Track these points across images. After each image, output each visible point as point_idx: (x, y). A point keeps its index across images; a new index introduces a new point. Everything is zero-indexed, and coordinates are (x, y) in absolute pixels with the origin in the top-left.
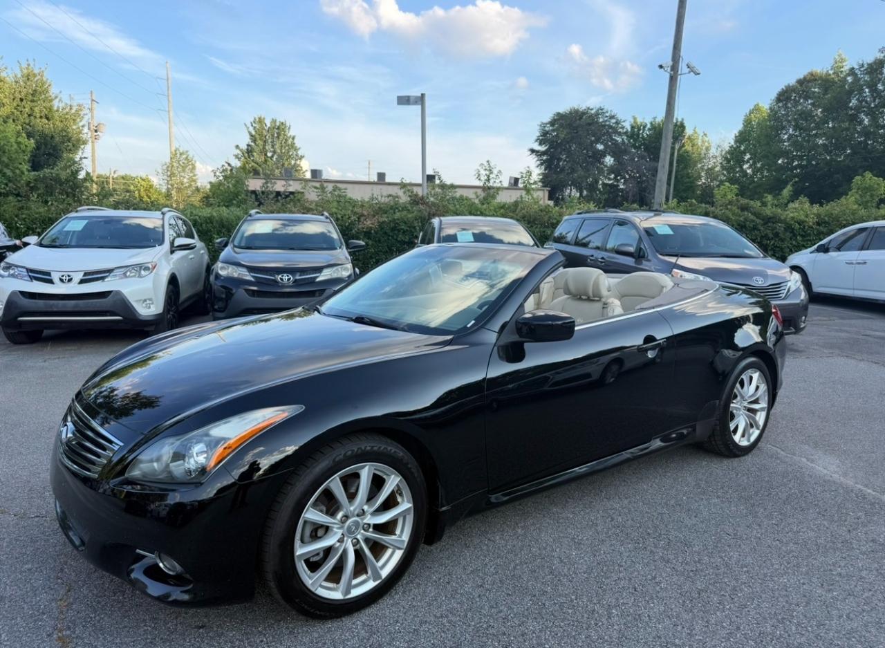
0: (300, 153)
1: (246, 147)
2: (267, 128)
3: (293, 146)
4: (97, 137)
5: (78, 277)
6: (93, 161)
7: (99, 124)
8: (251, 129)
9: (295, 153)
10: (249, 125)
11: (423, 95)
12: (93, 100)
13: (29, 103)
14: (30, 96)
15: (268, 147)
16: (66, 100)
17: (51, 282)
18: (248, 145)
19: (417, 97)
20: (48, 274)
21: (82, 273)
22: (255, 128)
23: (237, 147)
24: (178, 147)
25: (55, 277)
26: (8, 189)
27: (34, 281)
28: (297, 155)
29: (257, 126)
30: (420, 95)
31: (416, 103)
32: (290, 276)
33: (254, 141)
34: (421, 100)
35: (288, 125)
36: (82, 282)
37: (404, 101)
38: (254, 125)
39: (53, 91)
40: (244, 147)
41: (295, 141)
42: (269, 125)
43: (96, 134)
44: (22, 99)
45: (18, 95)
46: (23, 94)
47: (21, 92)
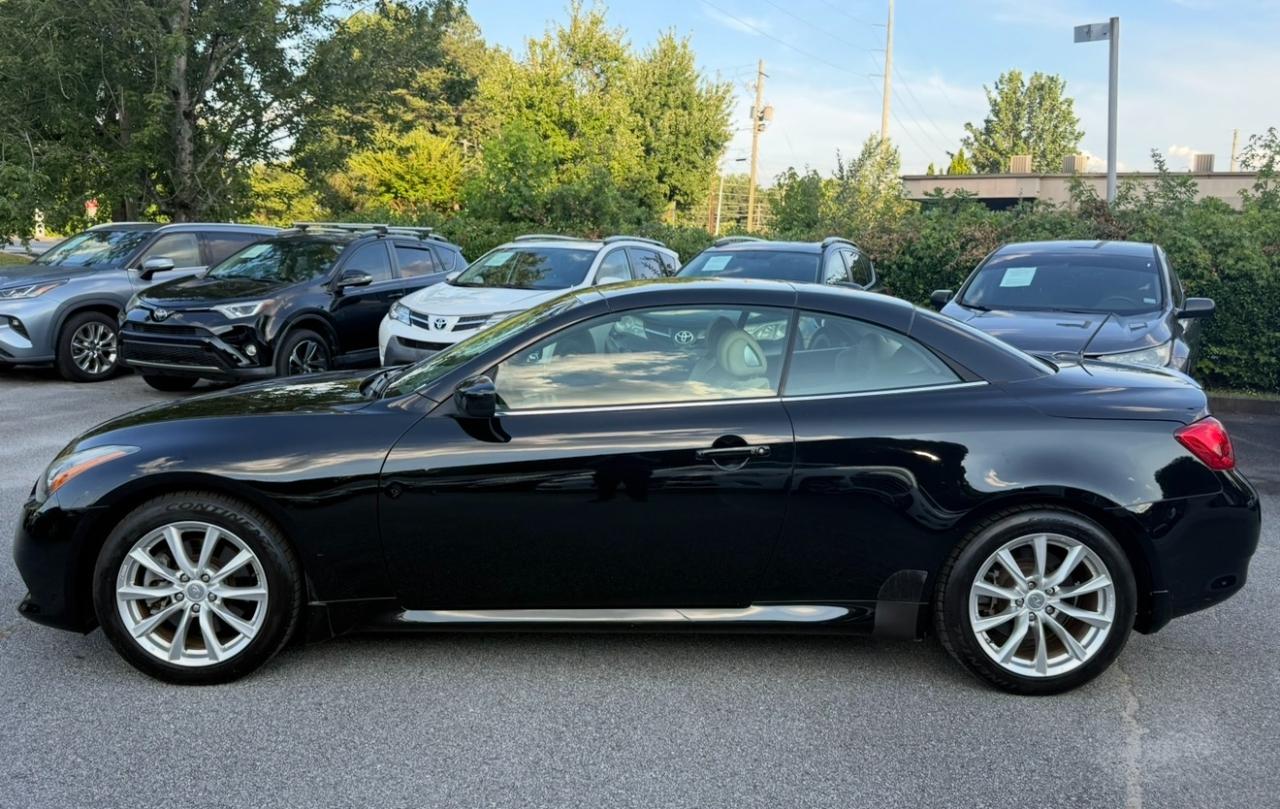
0: (1078, 128)
1: (984, 125)
2: (1024, 90)
3: (1066, 117)
4: (761, 128)
5: (453, 322)
6: (753, 163)
7: (766, 108)
8: (995, 94)
9: (1069, 129)
10: (991, 87)
11: (1113, 22)
12: (761, 73)
13: (664, 88)
14: (666, 79)
15: (1023, 124)
16: (713, 79)
17: (425, 326)
18: (988, 121)
19: (1104, 26)
20: (425, 317)
21: (458, 318)
22: (1001, 91)
23: (968, 125)
24: (874, 133)
25: (431, 322)
26: (522, 212)
27: (413, 325)
28: (1072, 133)
29: (1006, 88)
30: (1108, 21)
31: (1102, 35)
32: (691, 335)
33: (997, 113)
34: (1110, 29)
35: (1061, 81)
36: (456, 328)
37: (1084, 34)
38: (1000, 87)
39: (696, 66)
40: (980, 125)
41: (1073, 108)
42: (1027, 84)
43: (761, 123)
44: (655, 84)
45: (651, 79)
46: (656, 77)
47: (654, 74)
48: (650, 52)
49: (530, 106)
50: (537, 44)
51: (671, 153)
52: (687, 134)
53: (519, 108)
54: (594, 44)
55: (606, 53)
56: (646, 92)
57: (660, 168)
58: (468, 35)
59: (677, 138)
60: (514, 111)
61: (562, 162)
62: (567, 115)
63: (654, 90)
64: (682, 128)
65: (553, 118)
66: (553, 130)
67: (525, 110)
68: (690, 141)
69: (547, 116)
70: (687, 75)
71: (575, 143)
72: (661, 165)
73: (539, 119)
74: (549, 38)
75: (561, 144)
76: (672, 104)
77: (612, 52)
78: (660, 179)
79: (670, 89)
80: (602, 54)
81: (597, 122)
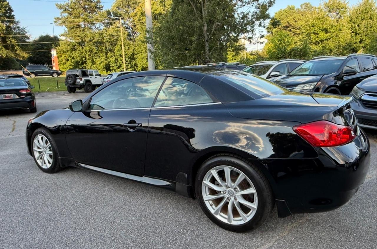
14: (364, 11)
44: (360, 13)
45: (358, 12)
46: (360, 11)
47: (360, 10)
48: (359, 4)
49: (313, 26)
50: (316, 8)
51: (365, 33)
52: (371, 27)
53: (310, 27)
54: (336, 5)
55: (339, 7)
56: (356, 16)
57: (360, 39)
58: (310, 10)
59: (367, 29)
60: (308, 28)
61: (323, 41)
62: (325, 27)
63: (359, 15)
64: (369, 26)
65: (320, 29)
66: (320, 32)
67: (312, 27)
68: (372, 29)
69: (318, 28)
70: (372, 9)
71: (327, 35)
72: (361, 38)
73: (315, 29)
74: (321, 5)
75: (323, 35)
76: (366, 18)
77: (342, 6)
78: (360, 42)
79: (365, 14)
80: (338, 7)
81: (335, 28)
